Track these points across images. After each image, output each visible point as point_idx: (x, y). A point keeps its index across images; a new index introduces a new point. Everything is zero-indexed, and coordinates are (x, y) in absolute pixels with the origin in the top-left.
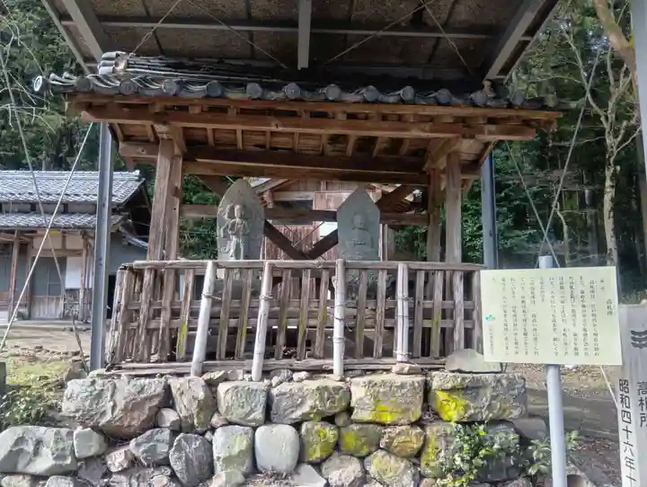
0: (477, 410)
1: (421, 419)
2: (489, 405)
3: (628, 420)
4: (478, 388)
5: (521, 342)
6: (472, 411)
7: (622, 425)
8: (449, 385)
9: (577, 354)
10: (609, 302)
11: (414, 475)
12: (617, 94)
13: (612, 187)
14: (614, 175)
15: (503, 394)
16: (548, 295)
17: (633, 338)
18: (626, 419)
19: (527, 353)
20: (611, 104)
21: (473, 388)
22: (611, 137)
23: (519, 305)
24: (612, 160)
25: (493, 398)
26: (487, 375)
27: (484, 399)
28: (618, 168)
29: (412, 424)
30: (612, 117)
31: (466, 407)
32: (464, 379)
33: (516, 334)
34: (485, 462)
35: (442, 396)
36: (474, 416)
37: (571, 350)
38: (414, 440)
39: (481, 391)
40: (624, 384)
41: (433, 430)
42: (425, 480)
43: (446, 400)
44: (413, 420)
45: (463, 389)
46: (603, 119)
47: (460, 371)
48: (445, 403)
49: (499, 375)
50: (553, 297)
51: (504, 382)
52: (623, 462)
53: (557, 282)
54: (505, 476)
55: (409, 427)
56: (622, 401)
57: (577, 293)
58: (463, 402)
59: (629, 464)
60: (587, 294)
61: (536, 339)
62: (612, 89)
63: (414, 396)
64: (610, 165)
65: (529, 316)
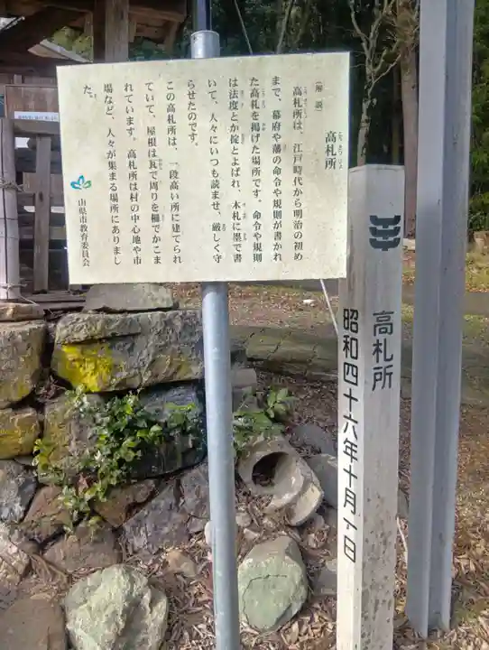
0: (132, 372)
1: (33, 394)
2: (153, 361)
3: (354, 380)
4: (135, 335)
5: (146, 237)
6: (124, 374)
7: (343, 388)
8: (82, 336)
9: (258, 258)
10: (331, 137)
11: (21, 489)
12: (380, 17)
13: (367, 121)
14: (370, 109)
15: (176, 342)
16: (204, 124)
17: (374, 231)
18: (349, 377)
19: (157, 260)
20: (373, 28)
21: (124, 337)
22: (371, 66)
23: (142, 149)
24: (370, 91)
25: (161, 349)
26: (149, 314)
27: (145, 352)
28: (375, 101)
29: (17, 406)
30: (373, 43)
31: (114, 368)
32: (108, 322)
33: (136, 218)
34: (139, 453)
35: (71, 353)
36: (128, 382)
37: (247, 249)
38: (18, 432)
39: (139, 341)
40: (350, 317)
41: (56, 411)
42: (44, 491)
43: (78, 360)
44: (16, 397)
45: (107, 339)
46: (364, 44)
47: (106, 310)
48: (77, 364)
49: (169, 313)
50: (214, 128)
51: (178, 324)
52: (341, 447)
53: (224, 91)
54: (179, 466)
55: (10, 410)
56: (346, 347)
57: (265, 118)
58: (108, 361)
59: (349, 451)
60: (287, 120)
61: (176, 228)
62: (375, 11)
63: (15, 357)
64: (367, 97)
65: (163, 176)
